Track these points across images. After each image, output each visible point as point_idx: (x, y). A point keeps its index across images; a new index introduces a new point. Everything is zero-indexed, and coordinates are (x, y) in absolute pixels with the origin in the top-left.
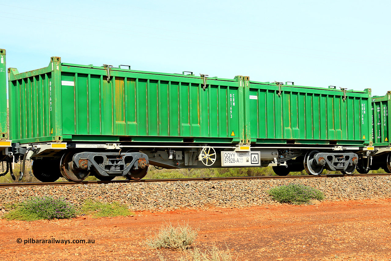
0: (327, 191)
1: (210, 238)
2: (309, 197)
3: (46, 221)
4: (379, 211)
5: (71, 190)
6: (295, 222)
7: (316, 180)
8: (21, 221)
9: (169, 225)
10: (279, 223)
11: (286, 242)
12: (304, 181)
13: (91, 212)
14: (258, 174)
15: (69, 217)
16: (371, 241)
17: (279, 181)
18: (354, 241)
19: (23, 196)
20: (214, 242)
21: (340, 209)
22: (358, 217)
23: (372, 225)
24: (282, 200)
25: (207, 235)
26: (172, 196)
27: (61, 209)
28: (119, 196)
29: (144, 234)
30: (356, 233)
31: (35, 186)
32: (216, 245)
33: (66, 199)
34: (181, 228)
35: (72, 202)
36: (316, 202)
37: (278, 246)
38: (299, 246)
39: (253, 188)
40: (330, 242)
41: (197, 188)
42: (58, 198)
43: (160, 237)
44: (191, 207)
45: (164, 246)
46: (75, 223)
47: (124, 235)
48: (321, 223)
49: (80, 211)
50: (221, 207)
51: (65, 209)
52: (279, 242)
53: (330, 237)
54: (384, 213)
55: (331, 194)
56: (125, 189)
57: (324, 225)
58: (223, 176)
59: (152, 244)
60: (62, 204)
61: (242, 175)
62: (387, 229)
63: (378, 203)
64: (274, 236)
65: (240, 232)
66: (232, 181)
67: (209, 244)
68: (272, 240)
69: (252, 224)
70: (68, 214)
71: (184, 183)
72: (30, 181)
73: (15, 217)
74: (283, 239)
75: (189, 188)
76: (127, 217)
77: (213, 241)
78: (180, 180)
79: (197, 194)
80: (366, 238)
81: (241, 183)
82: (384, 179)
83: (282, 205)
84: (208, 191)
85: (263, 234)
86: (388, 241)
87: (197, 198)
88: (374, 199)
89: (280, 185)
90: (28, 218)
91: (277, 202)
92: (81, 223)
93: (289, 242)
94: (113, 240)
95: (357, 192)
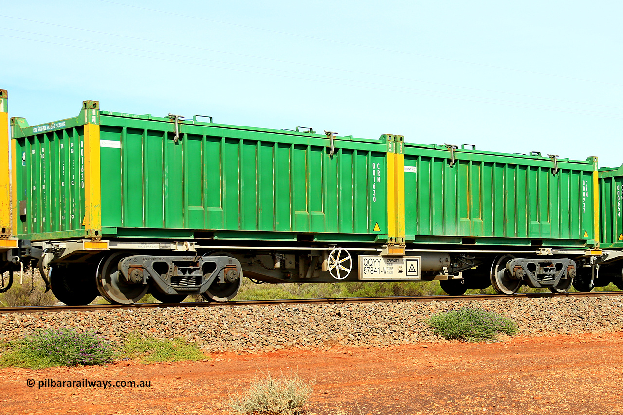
0: (522, 319)
1: (334, 396)
2: (493, 330)
3: (65, 368)
4: (605, 353)
5: (105, 318)
6: (471, 370)
7: (505, 302)
8: (23, 369)
9: (267, 375)
10: (445, 372)
11: (455, 403)
12: (485, 303)
13: (138, 354)
14: (411, 292)
15: (103, 362)
16: (591, 400)
17: (445, 304)
18: (565, 400)
19: (26, 327)
20: (340, 402)
21: (543, 349)
22: (571, 362)
23: (594, 374)
24: (450, 335)
25: (327, 391)
26: (272, 328)
27: (90, 349)
28: (184, 329)
29: (225, 390)
30: (568, 388)
31: (45, 311)
32: (343, 407)
33: (98, 333)
34: (286, 381)
35: (107, 337)
36: (504, 337)
37: (443, 409)
38: (476, 408)
39: (402, 315)
40: (527, 402)
41: (313, 315)
42: (84, 331)
43: (251, 395)
44: (303, 345)
45: (259, 409)
46: (113, 372)
47: (192, 392)
48: (512, 371)
49: (121, 353)
50: (350, 345)
51: (96, 349)
52: (444, 403)
53: (527, 393)
54: (612, 355)
55: (528, 325)
56: (195, 316)
57: (518, 375)
58: (354, 296)
59: (238, 406)
60: (90, 341)
61: (384, 294)
62: (618, 382)
63: (603, 340)
64: (436, 393)
65: (381, 386)
66: (369, 304)
67: (331, 406)
68: (433, 399)
69: (401, 373)
70: (102, 358)
71: (290, 307)
72: (38, 303)
73: (11, 363)
74: (451, 398)
75: (300, 315)
76: (198, 362)
77: (338, 401)
78: (285, 302)
79: (312, 325)
80: (584, 396)
81: (383, 308)
82: (613, 300)
83: (449, 342)
84: (331, 320)
85: (419, 390)
86: (618, 400)
87: (312, 331)
88: (596, 333)
89: (447, 310)
90: (34, 365)
91: (442, 338)
92: (123, 371)
93: (460, 403)
94: (174, 399)
95: (571, 322)
